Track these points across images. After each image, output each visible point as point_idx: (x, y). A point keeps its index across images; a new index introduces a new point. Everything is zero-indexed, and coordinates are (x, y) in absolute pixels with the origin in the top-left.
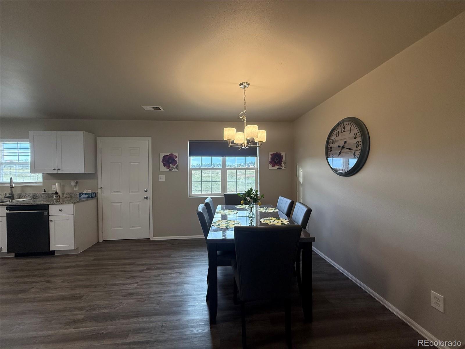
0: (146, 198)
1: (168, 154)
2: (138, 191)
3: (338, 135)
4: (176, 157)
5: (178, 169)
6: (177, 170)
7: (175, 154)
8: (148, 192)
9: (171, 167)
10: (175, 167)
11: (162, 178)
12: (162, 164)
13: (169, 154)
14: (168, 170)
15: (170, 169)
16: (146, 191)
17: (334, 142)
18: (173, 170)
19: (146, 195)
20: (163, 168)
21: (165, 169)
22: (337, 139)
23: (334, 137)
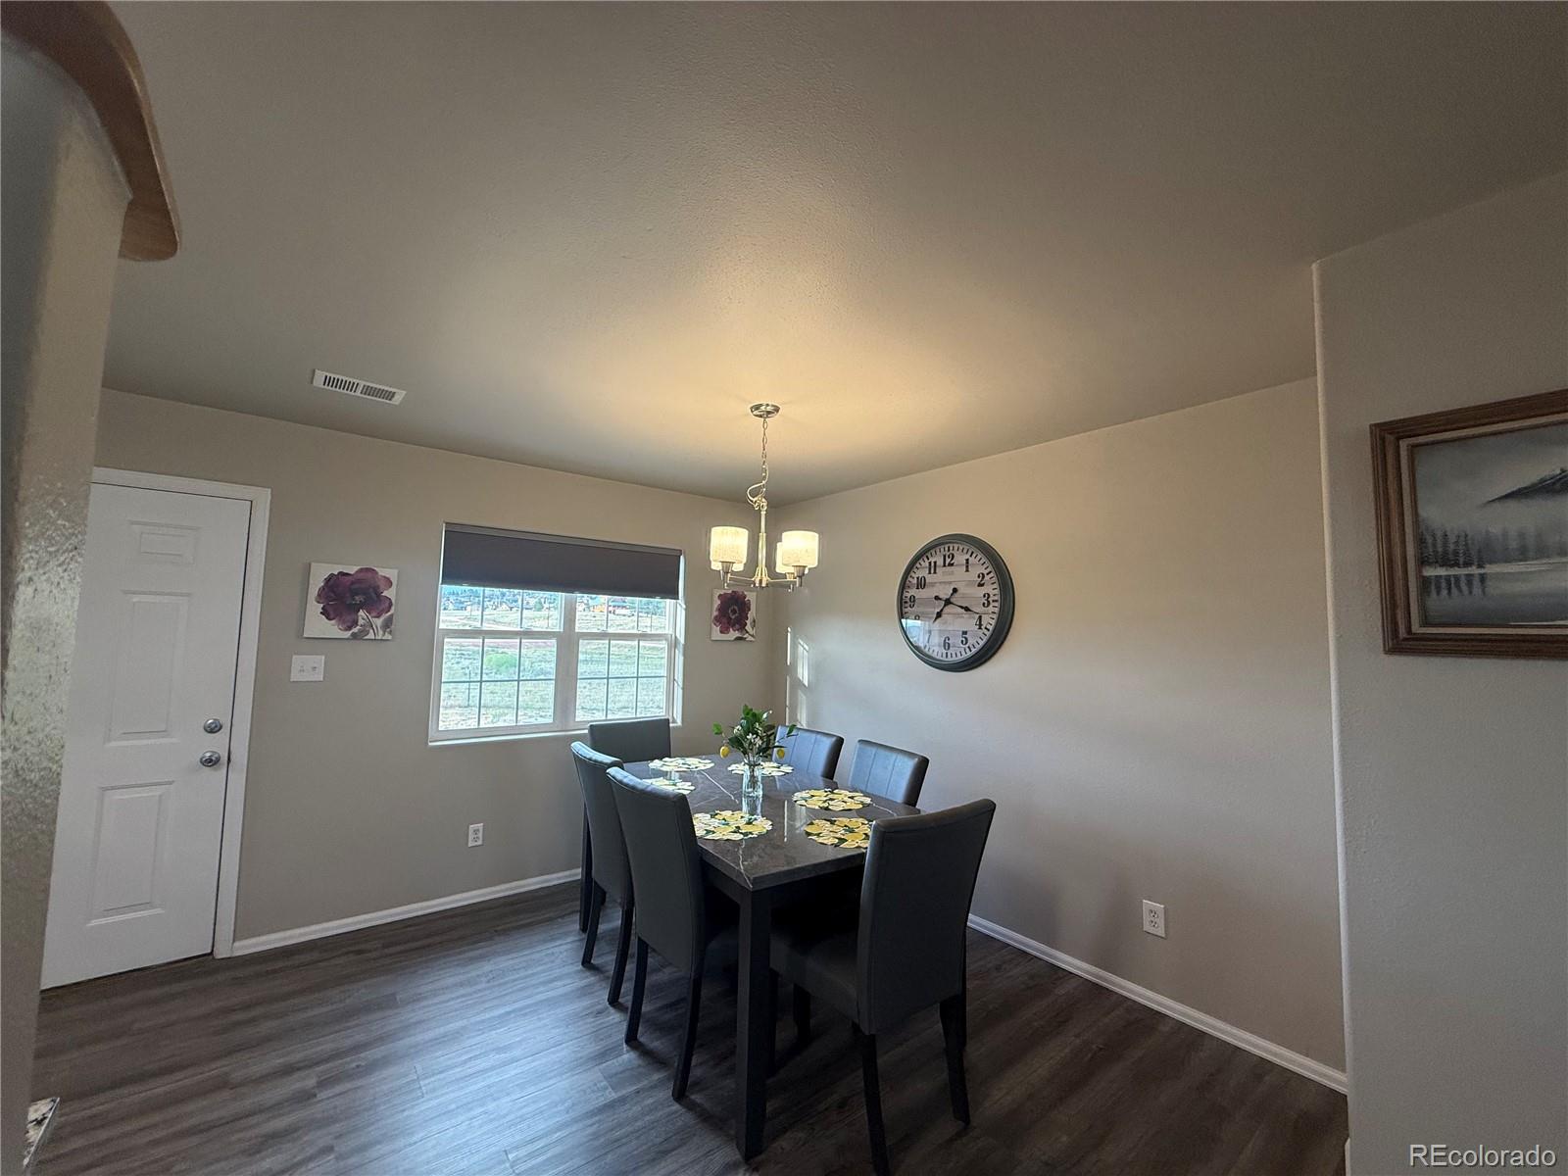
0: (211, 762)
1: (352, 570)
2: (164, 733)
3: (933, 568)
4: (389, 583)
5: (390, 633)
6: (390, 637)
7: (382, 572)
8: (224, 734)
9: (361, 622)
10: (379, 622)
11: (308, 668)
12: (315, 608)
13: (356, 568)
14: (348, 634)
15: (355, 630)
16: (213, 729)
17: (921, 584)
18: (371, 636)
19: (216, 744)
20: (319, 625)
21: (331, 629)
22: (930, 579)
23: (921, 572)
